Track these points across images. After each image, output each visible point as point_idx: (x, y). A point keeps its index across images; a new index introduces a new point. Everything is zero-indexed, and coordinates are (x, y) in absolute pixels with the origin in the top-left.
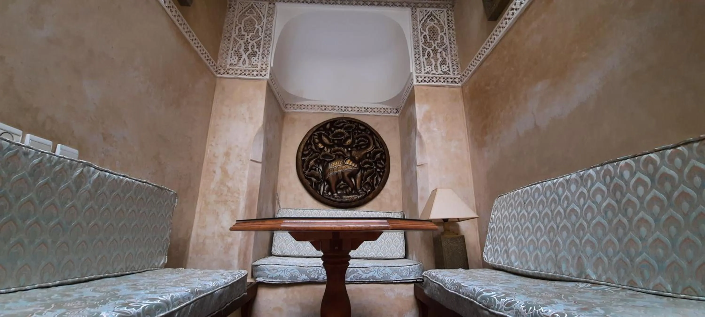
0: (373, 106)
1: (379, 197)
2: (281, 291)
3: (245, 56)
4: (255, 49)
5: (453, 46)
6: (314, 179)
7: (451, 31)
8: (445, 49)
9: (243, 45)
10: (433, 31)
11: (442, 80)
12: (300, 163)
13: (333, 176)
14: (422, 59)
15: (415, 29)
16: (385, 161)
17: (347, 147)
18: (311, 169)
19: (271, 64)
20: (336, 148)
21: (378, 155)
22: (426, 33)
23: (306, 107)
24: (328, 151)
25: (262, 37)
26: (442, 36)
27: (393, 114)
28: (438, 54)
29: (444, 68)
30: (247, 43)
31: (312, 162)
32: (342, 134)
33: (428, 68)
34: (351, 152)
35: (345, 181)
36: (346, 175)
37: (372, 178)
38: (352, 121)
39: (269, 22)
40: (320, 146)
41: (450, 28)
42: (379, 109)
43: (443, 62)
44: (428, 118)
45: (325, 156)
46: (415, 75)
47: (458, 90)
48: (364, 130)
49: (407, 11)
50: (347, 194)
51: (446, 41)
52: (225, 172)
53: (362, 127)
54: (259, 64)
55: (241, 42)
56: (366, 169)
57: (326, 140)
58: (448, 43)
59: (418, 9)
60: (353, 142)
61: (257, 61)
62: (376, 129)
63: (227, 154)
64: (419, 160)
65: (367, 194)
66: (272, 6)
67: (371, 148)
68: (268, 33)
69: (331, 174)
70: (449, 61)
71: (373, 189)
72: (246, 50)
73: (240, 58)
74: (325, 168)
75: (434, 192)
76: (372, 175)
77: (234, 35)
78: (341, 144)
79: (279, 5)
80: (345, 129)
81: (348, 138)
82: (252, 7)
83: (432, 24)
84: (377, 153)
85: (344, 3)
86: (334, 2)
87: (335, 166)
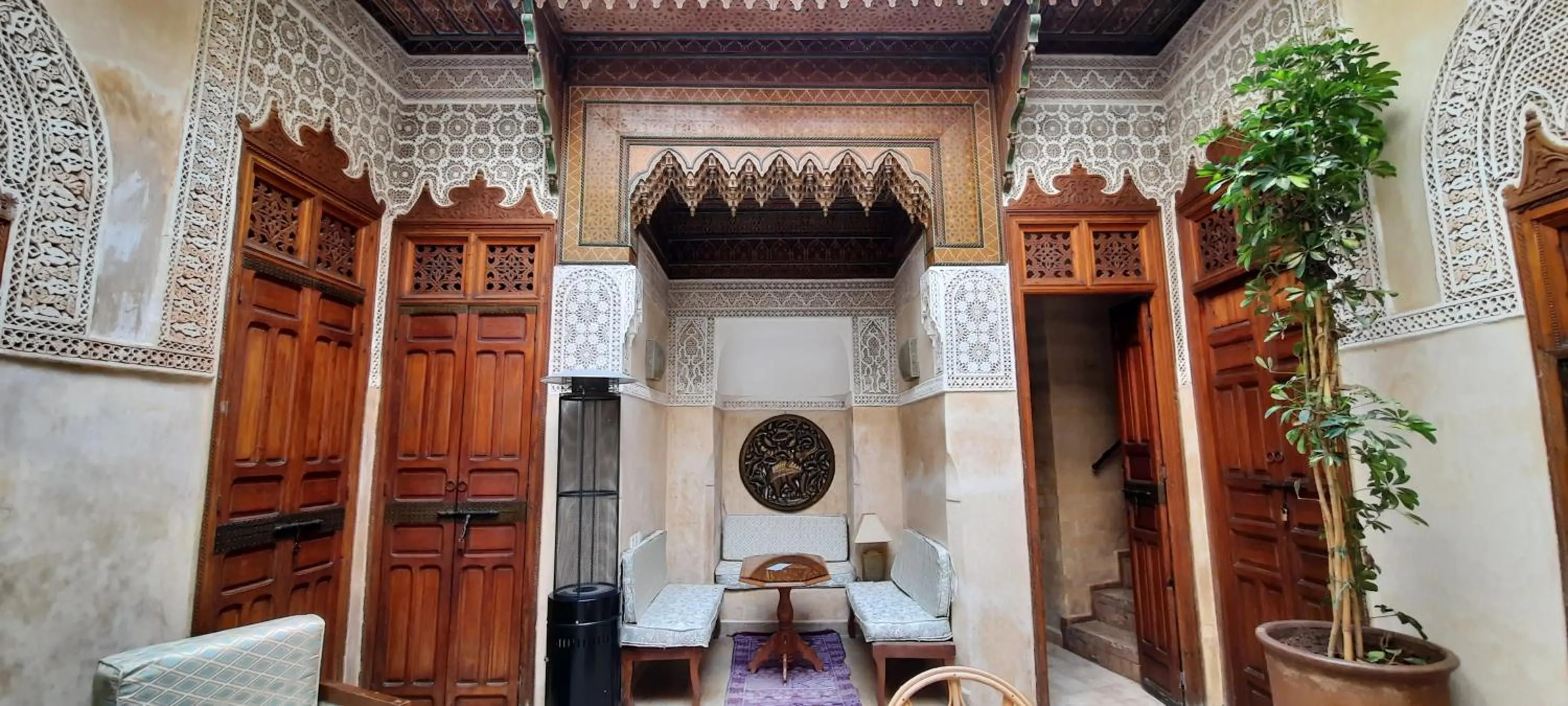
0: (817, 400)
1: (823, 499)
2: (741, 594)
3: (690, 383)
4: (700, 374)
5: (893, 359)
6: (758, 484)
7: (892, 343)
8: (885, 365)
9: (688, 370)
10: (874, 343)
11: (880, 400)
12: (743, 466)
13: (777, 480)
14: (862, 377)
15: (855, 343)
16: (830, 461)
17: (791, 449)
18: (755, 474)
19: (715, 389)
20: (779, 450)
21: (823, 457)
22: (867, 347)
23: (745, 403)
24: (772, 454)
25: (705, 359)
26: (882, 350)
27: (838, 408)
28: (878, 371)
29: (883, 386)
30: (690, 366)
31: (755, 466)
32: (785, 435)
33: (867, 387)
34: (794, 454)
35: (789, 484)
36: (790, 478)
37: (817, 480)
38: (794, 419)
39: (711, 341)
40: (763, 448)
41: (891, 339)
42: (823, 404)
43: (883, 380)
44: (865, 440)
45: (769, 459)
46: (853, 395)
47: (895, 409)
48: (808, 430)
49: (849, 320)
50: (791, 498)
51: (887, 354)
52: (685, 497)
53: (806, 425)
54: (705, 389)
55: (685, 366)
56: (810, 471)
57: (769, 443)
58: (888, 358)
59: (860, 318)
60: (797, 444)
61: (703, 386)
62: (820, 426)
63: (685, 481)
65: (811, 498)
66: (711, 321)
67: (815, 448)
68: (710, 353)
69: (776, 478)
70: (888, 378)
71: (817, 491)
72: (691, 375)
73: (686, 384)
74: (769, 471)
76: (817, 477)
77: (677, 359)
78: (785, 445)
79: (718, 321)
80: (789, 429)
81: (791, 439)
82: (692, 325)
83: (873, 335)
84: (821, 454)
85: (783, 314)
86: (773, 314)
87: (779, 468)
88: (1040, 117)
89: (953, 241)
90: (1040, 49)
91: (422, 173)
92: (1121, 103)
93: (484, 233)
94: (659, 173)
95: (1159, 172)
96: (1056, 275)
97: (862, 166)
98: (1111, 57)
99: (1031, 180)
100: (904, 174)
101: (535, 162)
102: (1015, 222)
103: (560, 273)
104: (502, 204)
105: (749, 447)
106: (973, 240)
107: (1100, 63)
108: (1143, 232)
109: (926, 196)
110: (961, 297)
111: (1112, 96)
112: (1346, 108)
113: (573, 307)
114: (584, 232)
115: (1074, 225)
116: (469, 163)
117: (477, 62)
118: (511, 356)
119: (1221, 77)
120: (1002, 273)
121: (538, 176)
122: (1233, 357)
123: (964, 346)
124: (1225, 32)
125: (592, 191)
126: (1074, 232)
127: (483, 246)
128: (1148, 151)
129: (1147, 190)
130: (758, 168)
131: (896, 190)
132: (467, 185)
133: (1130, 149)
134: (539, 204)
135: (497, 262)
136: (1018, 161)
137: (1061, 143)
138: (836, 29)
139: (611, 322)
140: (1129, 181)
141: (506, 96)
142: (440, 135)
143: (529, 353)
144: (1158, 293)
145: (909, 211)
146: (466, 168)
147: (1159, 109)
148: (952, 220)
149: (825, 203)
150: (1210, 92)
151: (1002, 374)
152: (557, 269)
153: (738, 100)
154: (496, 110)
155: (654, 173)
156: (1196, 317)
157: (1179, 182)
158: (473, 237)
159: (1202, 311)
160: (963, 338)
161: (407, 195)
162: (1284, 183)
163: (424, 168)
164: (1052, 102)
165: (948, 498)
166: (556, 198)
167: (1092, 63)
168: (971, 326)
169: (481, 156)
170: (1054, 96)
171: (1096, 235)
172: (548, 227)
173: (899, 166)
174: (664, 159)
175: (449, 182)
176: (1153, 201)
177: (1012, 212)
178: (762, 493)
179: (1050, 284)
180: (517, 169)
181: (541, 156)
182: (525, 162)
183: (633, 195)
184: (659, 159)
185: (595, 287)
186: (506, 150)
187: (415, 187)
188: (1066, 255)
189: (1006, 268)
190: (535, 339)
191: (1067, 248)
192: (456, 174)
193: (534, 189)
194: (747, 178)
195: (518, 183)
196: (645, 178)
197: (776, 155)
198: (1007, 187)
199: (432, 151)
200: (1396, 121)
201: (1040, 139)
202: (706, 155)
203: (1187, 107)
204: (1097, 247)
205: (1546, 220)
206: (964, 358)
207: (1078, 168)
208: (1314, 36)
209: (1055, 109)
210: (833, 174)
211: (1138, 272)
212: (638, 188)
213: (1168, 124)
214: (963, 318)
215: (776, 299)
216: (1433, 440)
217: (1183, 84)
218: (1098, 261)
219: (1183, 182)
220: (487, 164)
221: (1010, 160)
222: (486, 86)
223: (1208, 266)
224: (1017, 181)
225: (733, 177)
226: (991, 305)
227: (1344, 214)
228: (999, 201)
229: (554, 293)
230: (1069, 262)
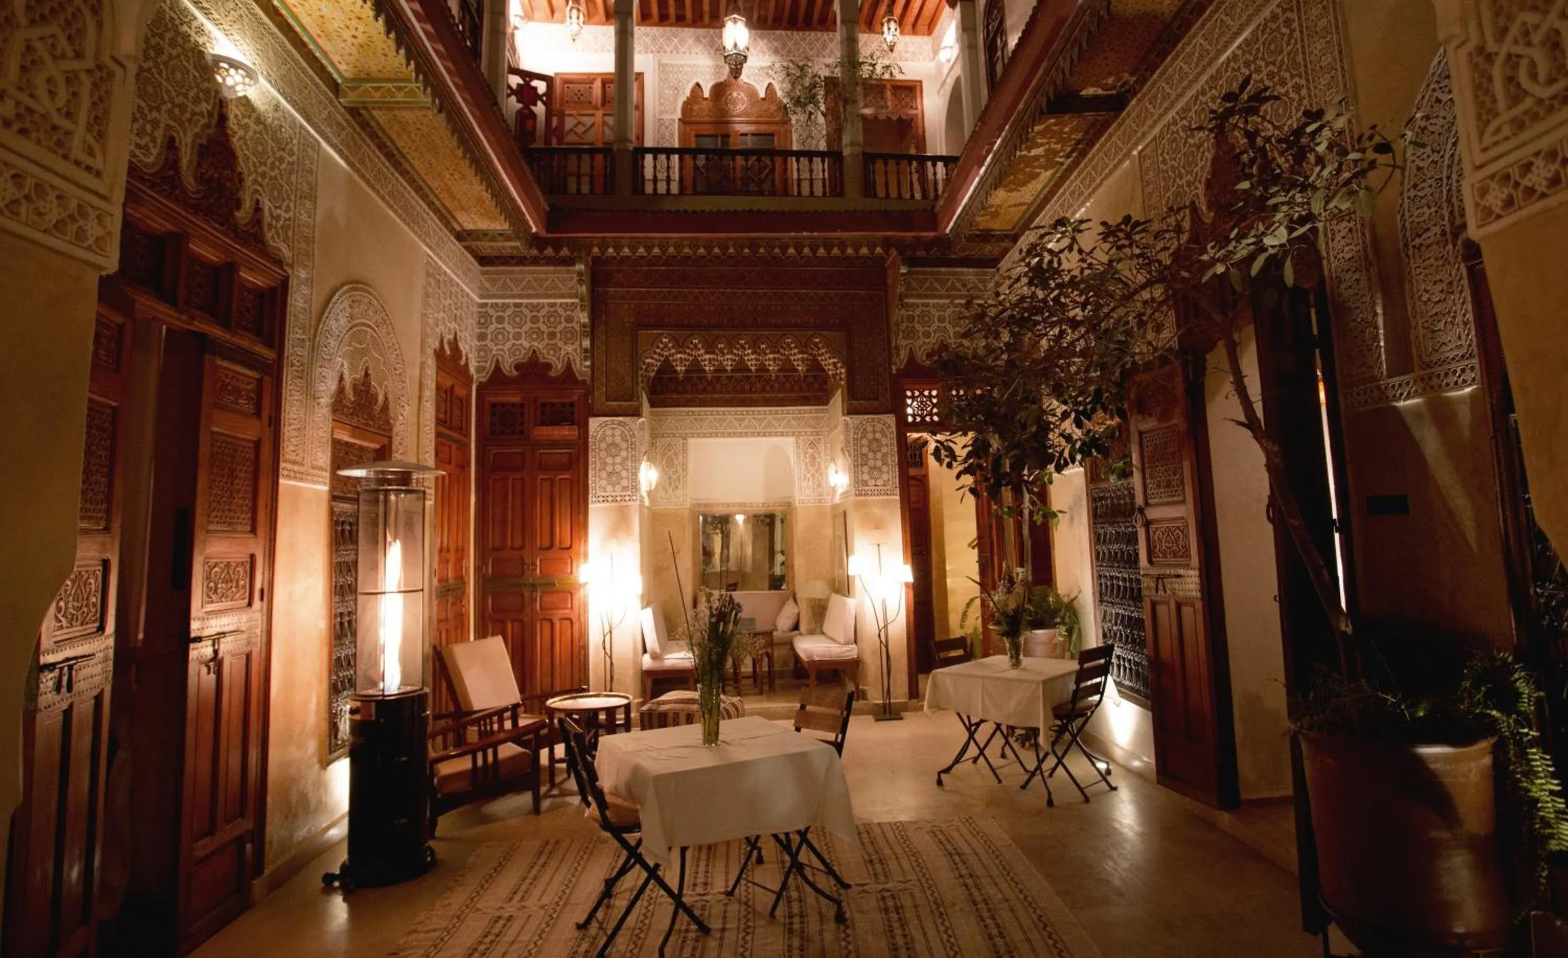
3: (670, 490)
4: (677, 483)
9: (668, 480)
14: (804, 484)
19: (690, 495)
22: (807, 460)
25: (681, 471)
39: (686, 457)
43: (820, 486)
46: (797, 498)
49: (792, 439)
51: (822, 466)
54: (682, 496)
58: (823, 469)
59: (801, 437)
66: (684, 441)
72: (670, 484)
73: (667, 491)
79: (691, 441)
82: (670, 445)
86: (734, 435)
88: (918, 312)
89: (859, 397)
91: (494, 352)
98: (965, 270)
101: (573, 344)
103: (594, 423)
104: (550, 374)
106: (872, 396)
107: (959, 274)
110: (864, 435)
113: (604, 446)
114: (609, 393)
116: (526, 344)
117: (529, 273)
120: (891, 419)
121: (575, 354)
127: (538, 403)
131: (822, 361)
132: (526, 361)
134: (576, 370)
135: (548, 414)
139: (630, 456)
141: (550, 296)
142: (506, 325)
143: (575, 478)
145: (831, 374)
146: (525, 348)
148: (858, 383)
151: (891, 487)
152: (591, 419)
154: (543, 307)
158: (532, 397)
160: (865, 463)
161: (485, 368)
163: (495, 348)
164: (926, 301)
167: (955, 273)
168: (871, 456)
169: (535, 340)
170: (927, 296)
175: (513, 358)
180: (560, 349)
181: (576, 340)
182: (565, 344)
185: (618, 432)
186: (552, 335)
187: (490, 362)
189: (894, 415)
192: (518, 353)
193: (573, 363)
195: (561, 358)
199: (500, 336)
201: (917, 326)
209: (927, 305)
214: (865, 449)
220: (539, 345)
222: (535, 289)
224: (902, 356)
226: (884, 441)
228: (890, 371)
229: (591, 436)
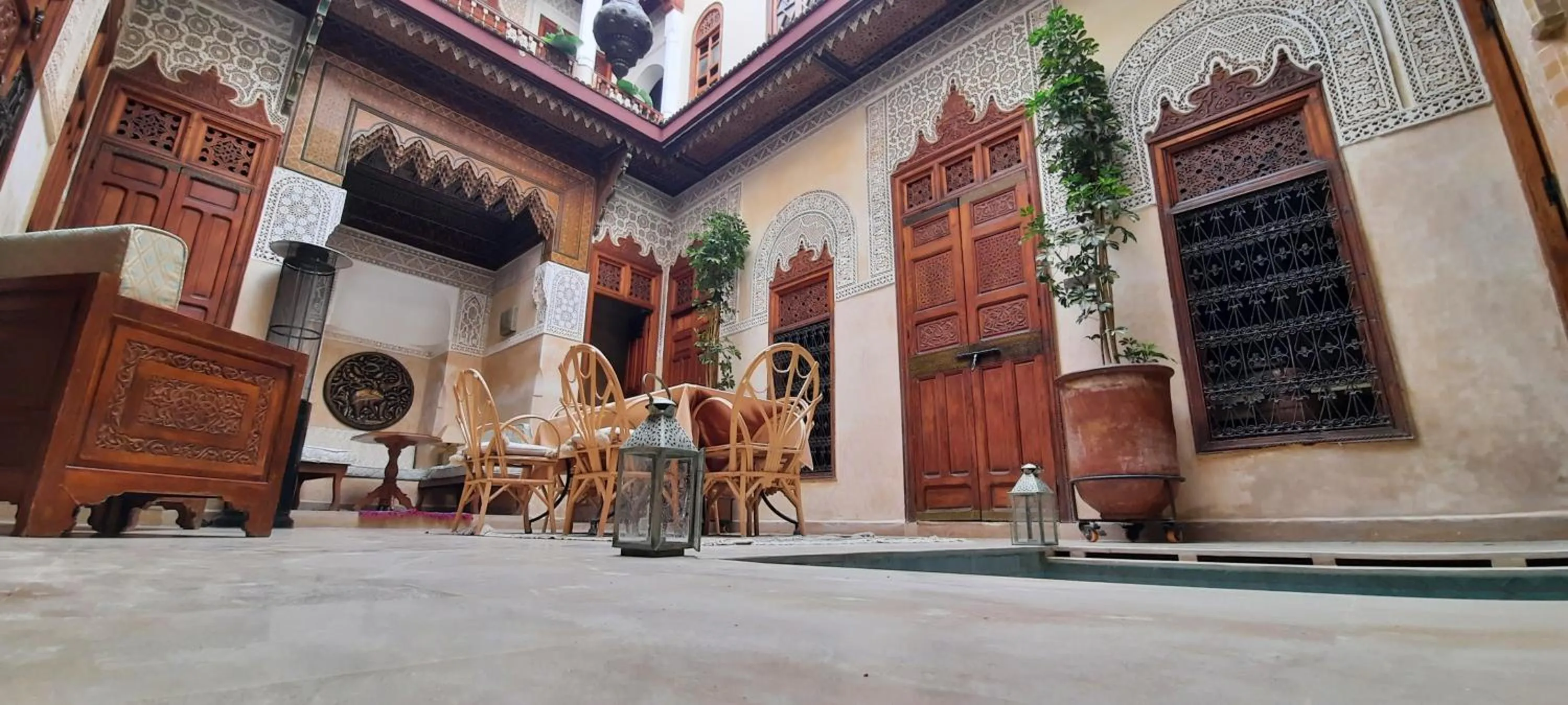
0: (408, 347)
6: (340, 403)
7: (487, 314)
8: (478, 328)
10: (472, 311)
11: (470, 350)
12: (329, 388)
13: (359, 403)
14: (460, 332)
15: (459, 307)
16: (409, 395)
17: (376, 380)
18: (338, 394)
20: (366, 379)
21: (404, 391)
22: (467, 312)
23: (341, 336)
24: (358, 381)
26: (478, 317)
28: (472, 330)
29: (474, 341)
31: (341, 388)
32: (374, 368)
33: (462, 340)
34: (379, 384)
35: (368, 407)
36: (371, 403)
37: (395, 409)
38: (385, 357)
40: (351, 375)
41: (486, 311)
42: (413, 351)
43: (475, 337)
45: (354, 384)
46: (451, 342)
47: (480, 360)
48: (396, 367)
49: (457, 290)
50: (369, 419)
51: (481, 321)
53: (394, 365)
56: (389, 400)
57: (358, 372)
60: (383, 377)
62: (406, 367)
64: (440, 404)
65: (388, 421)
67: (398, 384)
69: (358, 401)
70: (479, 336)
71: (395, 416)
74: (352, 395)
75: (446, 427)
76: (395, 406)
78: (372, 376)
80: (378, 364)
81: (378, 372)
83: (473, 305)
84: (404, 388)
85: (404, 270)
87: (362, 394)
88: (617, 204)
89: (562, 251)
90: (628, 171)
91: (151, 44)
92: (655, 213)
93: (208, 116)
94: (376, 136)
95: (665, 254)
96: (611, 288)
97: (518, 189)
98: (654, 189)
99: (608, 234)
100: (542, 204)
101: (272, 84)
102: (597, 253)
103: (278, 174)
104: (232, 101)
105: (338, 371)
106: (573, 255)
107: (650, 190)
108: (654, 280)
109: (552, 221)
110: (562, 283)
111: (652, 208)
112: (736, 243)
113: (287, 201)
114: (306, 152)
115: (624, 265)
116: (206, 58)
118: (217, 220)
119: (698, 218)
120: (586, 277)
121: (272, 96)
122: (682, 346)
123: (559, 310)
124: (703, 199)
125: (319, 126)
126: (623, 269)
127: (205, 126)
128: (662, 242)
129: (659, 260)
130: (452, 163)
131: (534, 213)
132: (199, 73)
133: (655, 238)
134: (269, 117)
135: (214, 142)
136: (603, 223)
137: (625, 221)
138: (519, 105)
139: (319, 223)
140: (651, 252)
141: (254, 24)
143: (237, 224)
144: (655, 312)
145: (539, 226)
146: (201, 60)
147: (670, 223)
148: (564, 240)
149: (488, 202)
150: (693, 223)
151: (576, 331)
152: (277, 170)
153: (445, 115)
154: (241, 30)
155: (373, 134)
156: (670, 326)
157: (673, 260)
158: (197, 115)
159: (673, 324)
160: (559, 306)
161: (131, 55)
162: (713, 260)
163: (155, 40)
164: (624, 199)
165: (535, 394)
166: (285, 117)
167: (647, 189)
168: (565, 301)
169: (218, 57)
170: (625, 196)
171: (633, 274)
172: (276, 137)
173: (539, 199)
174: (383, 128)
175: (179, 63)
176: (660, 266)
177: (597, 247)
178: (342, 412)
179: (608, 292)
180: (253, 82)
181: (278, 82)
182: (262, 79)
183: (353, 143)
184: (379, 127)
185: (309, 193)
186: (246, 64)
187: (140, 51)
188: (617, 279)
189: (588, 275)
190: (245, 213)
191: (619, 275)
192: (188, 60)
193: (266, 103)
194: (443, 167)
195: (251, 92)
196: (366, 134)
197: (464, 161)
198: (596, 233)
199: (167, 31)
200: (749, 253)
201: (615, 215)
202: (416, 140)
203: (683, 226)
204: (632, 280)
205: (777, 292)
206: (558, 317)
207: (630, 237)
208: (731, 214)
209: (625, 203)
210: (499, 188)
211: (648, 299)
212: (358, 139)
213: (673, 232)
214: (561, 295)
215: (401, 258)
216: (740, 358)
217: (683, 215)
218: (631, 288)
219: (675, 261)
220: (224, 66)
221: (600, 220)
222: (236, 7)
223: (679, 303)
224: (601, 232)
225: (432, 162)
226: (577, 293)
227: (729, 279)
228: (590, 240)
229: (271, 186)
230: (618, 283)
